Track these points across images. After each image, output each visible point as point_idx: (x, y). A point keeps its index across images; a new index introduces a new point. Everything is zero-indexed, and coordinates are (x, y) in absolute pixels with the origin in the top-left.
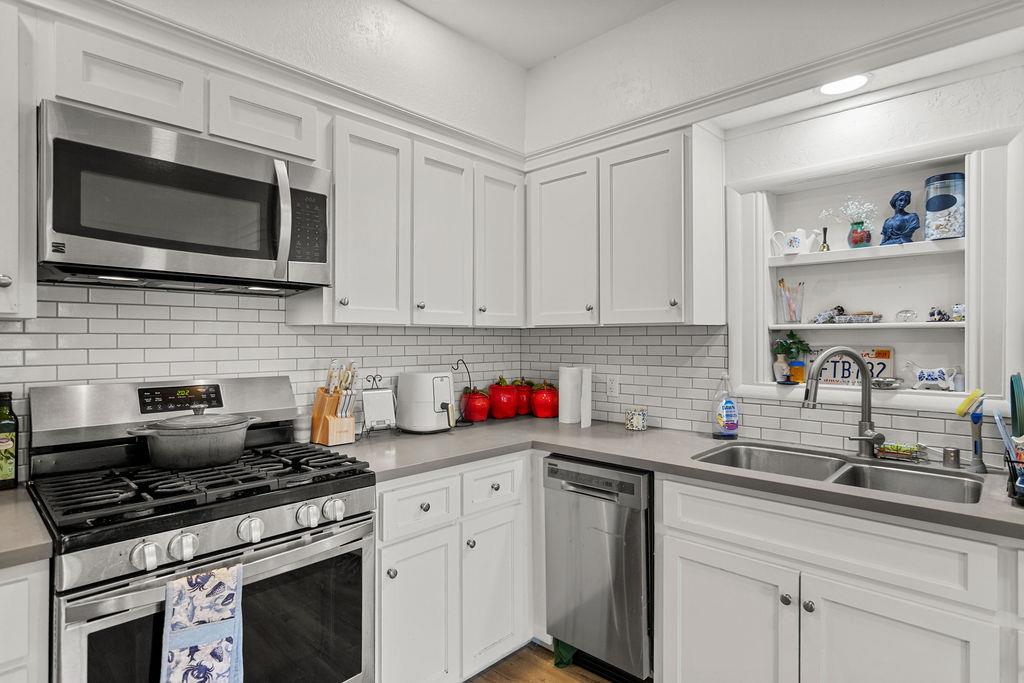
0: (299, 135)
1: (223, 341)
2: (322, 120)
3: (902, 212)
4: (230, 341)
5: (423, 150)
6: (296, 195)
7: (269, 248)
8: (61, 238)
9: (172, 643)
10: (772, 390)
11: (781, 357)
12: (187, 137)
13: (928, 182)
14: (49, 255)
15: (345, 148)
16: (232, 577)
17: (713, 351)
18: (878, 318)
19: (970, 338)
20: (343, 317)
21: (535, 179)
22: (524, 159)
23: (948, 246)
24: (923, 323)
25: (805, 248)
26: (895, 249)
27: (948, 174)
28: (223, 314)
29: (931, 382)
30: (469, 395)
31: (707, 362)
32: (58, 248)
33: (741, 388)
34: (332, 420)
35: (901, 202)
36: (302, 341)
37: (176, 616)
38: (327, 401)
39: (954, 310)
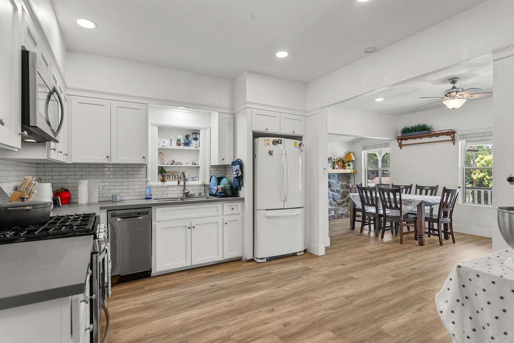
3: (187, 139)
10: (160, 183)
11: (160, 174)
13: (193, 134)
17: (141, 173)
18: (182, 164)
19: (201, 169)
23: (197, 149)
24: (191, 165)
25: (167, 144)
26: (186, 148)
27: (196, 133)
29: (193, 179)
31: (139, 176)
33: (151, 183)
35: (187, 137)
39: (197, 163)
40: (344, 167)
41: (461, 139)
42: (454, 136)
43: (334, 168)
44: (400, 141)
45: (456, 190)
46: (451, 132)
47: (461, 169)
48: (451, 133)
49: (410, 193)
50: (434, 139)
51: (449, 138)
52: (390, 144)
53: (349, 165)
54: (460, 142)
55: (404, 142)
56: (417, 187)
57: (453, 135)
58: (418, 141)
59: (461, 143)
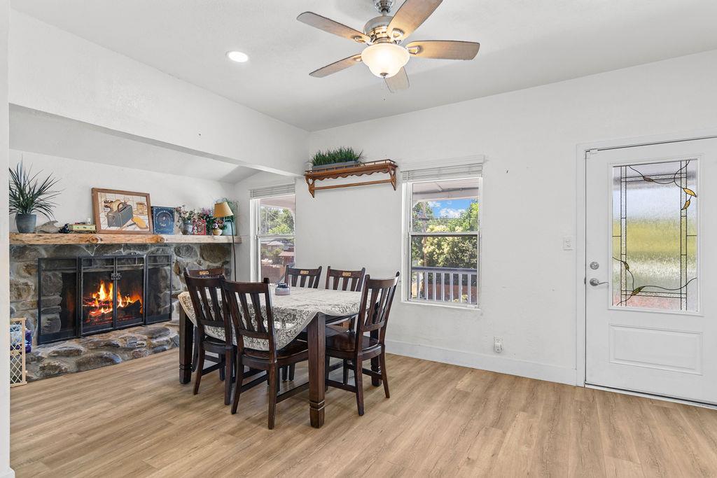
40: (209, 230)
41: (404, 178)
42: (395, 173)
43: (185, 232)
44: (311, 181)
45: (392, 280)
46: (390, 164)
47: (405, 235)
48: (390, 167)
49: (316, 286)
50: (365, 178)
51: (387, 176)
52: (296, 186)
53: (223, 228)
54: (404, 185)
55: (318, 183)
56: (331, 272)
57: (393, 172)
58: (340, 181)
59: (405, 187)
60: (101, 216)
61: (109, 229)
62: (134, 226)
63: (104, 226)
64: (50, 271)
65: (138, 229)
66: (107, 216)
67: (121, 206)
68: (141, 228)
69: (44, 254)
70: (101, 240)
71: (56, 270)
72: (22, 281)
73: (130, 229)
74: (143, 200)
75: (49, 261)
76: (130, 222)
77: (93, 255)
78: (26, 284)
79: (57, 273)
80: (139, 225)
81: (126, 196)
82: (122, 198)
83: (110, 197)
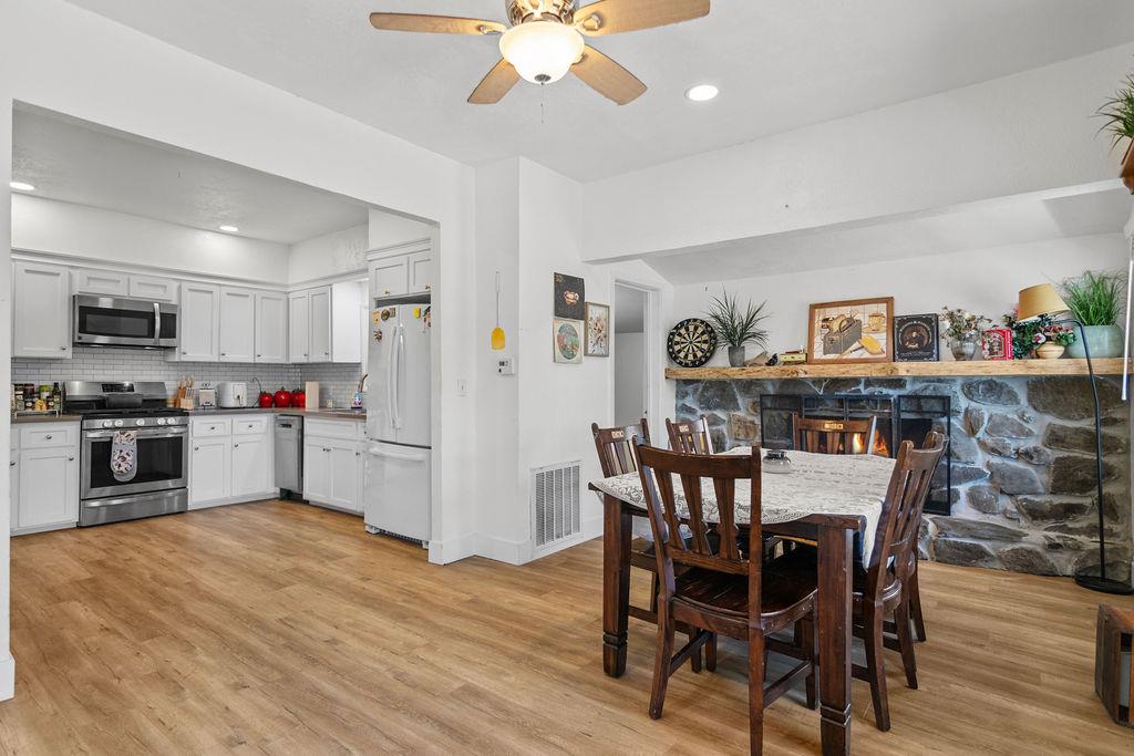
0: (165, 292)
1: (135, 367)
2: (176, 284)
4: (140, 367)
5: (225, 290)
6: (162, 315)
7: (151, 334)
8: (81, 335)
9: (115, 448)
12: (117, 300)
14: (77, 340)
15: (187, 295)
16: (133, 433)
20: (184, 358)
21: (291, 296)
22: (287, 286)
28: (136, 357)
30: (263, 395)
32: (80, 338)
34: (182, 400)
36: (171, 368)
37: (117, 440)
38: (182, 392)
40: (1028, 348)
53: (1063, 342)
60: (815, 340)
61: (824, 357)
62: (860, 351)
63: (818, 354)
64: (775, 409)
65: (867, 355)
66: (824, 340)
67: (845, 323)
68: (871, 353)
69: (771, 390)
70: (806, 373)
71: (783, 410)
72: (750, 418)
73: (855, 355)
74: (882, 308)
75: (775, 397)
76: (856, 345)
77: (821, 393)
78: (753, 422)
79: (782, 412)
80: (870, 349)
81: (854, 307)
82: (846, 311)
83: (832, 313)
